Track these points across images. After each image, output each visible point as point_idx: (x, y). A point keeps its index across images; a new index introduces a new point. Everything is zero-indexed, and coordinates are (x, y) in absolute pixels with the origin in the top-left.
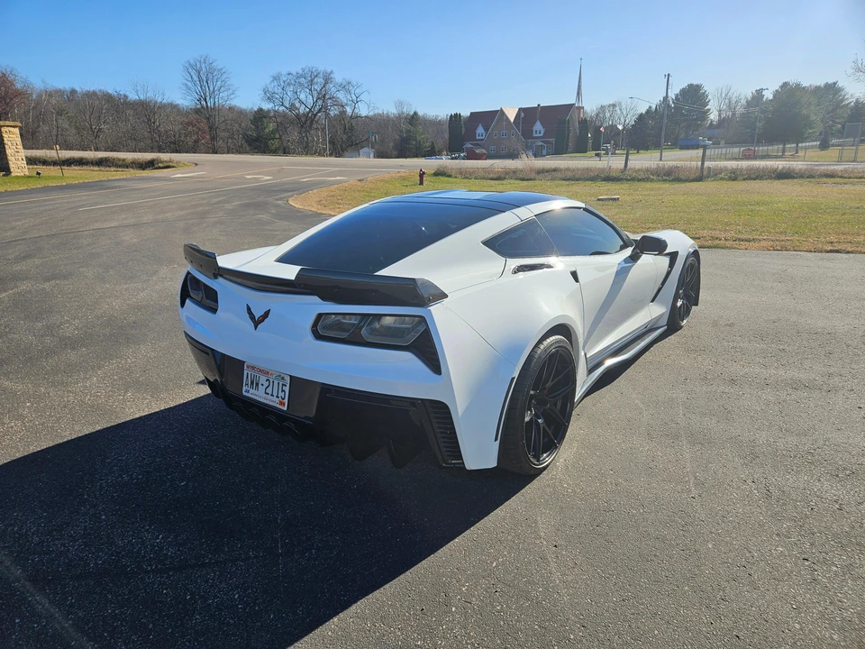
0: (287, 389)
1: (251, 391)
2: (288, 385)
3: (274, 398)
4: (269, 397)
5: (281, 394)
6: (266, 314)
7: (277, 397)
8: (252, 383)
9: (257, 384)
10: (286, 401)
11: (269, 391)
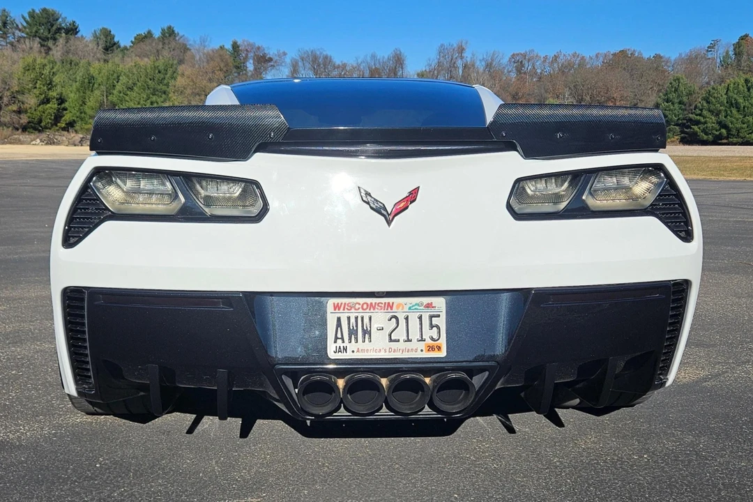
0: (441, 322)
1: (351, 346)
2: (443, 315)
3: (415, 344)
4: (401, 345)
5: (429, 333)
6: (412, 196)
7: (422, 340)
8: (352, 333)
9: (367, 332)
10: (443, 342)
11: (400, 334)
